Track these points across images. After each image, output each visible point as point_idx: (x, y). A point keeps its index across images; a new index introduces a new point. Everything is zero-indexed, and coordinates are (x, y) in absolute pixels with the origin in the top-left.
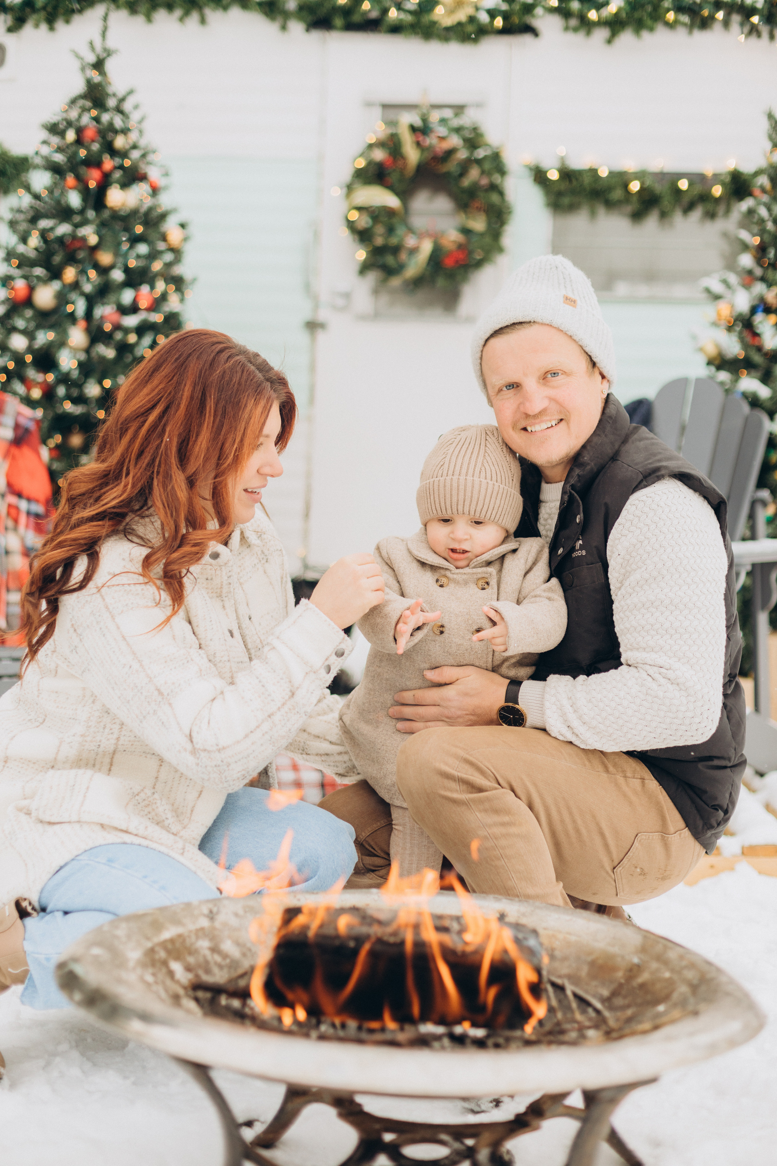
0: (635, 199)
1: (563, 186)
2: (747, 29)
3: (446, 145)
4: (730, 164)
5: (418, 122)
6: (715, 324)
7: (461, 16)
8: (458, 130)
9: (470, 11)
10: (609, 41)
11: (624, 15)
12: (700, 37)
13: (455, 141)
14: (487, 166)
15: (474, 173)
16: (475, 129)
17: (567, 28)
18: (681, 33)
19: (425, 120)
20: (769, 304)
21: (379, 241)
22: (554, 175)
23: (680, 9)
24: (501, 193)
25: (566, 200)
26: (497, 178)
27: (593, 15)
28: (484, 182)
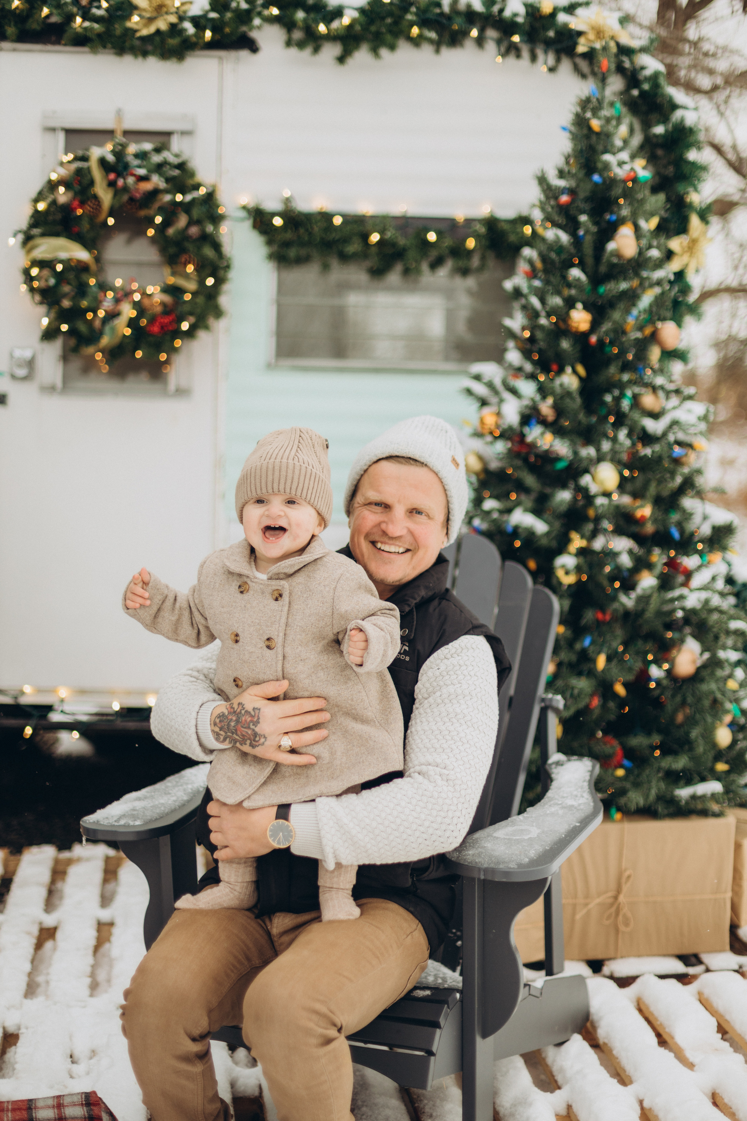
0: (374, 250)
1: (289, 235)
2: (503, 49)
3: (146, 186)
4: (484, 211)
5: (111, 158)
6: (478, 435)
7: (162, 24)
8: (159, 168)
9: (173, 19)
10: (341, 60)
11: (358, 28)
12: (448, 54)
13: (157, 181)
14: (196, 213)
15: (182, 221)
16: (182, 166)
17: (289, 43)
18: (427, 50)
19: (119, 154)
20: (543, 416)
21: (66, 303)
22: (278, 221)
23: (424, 23)
24: (217, 246)
25: (292, 253)
26: (210, 228)
27: (322, 28)
28: (194, 230)
